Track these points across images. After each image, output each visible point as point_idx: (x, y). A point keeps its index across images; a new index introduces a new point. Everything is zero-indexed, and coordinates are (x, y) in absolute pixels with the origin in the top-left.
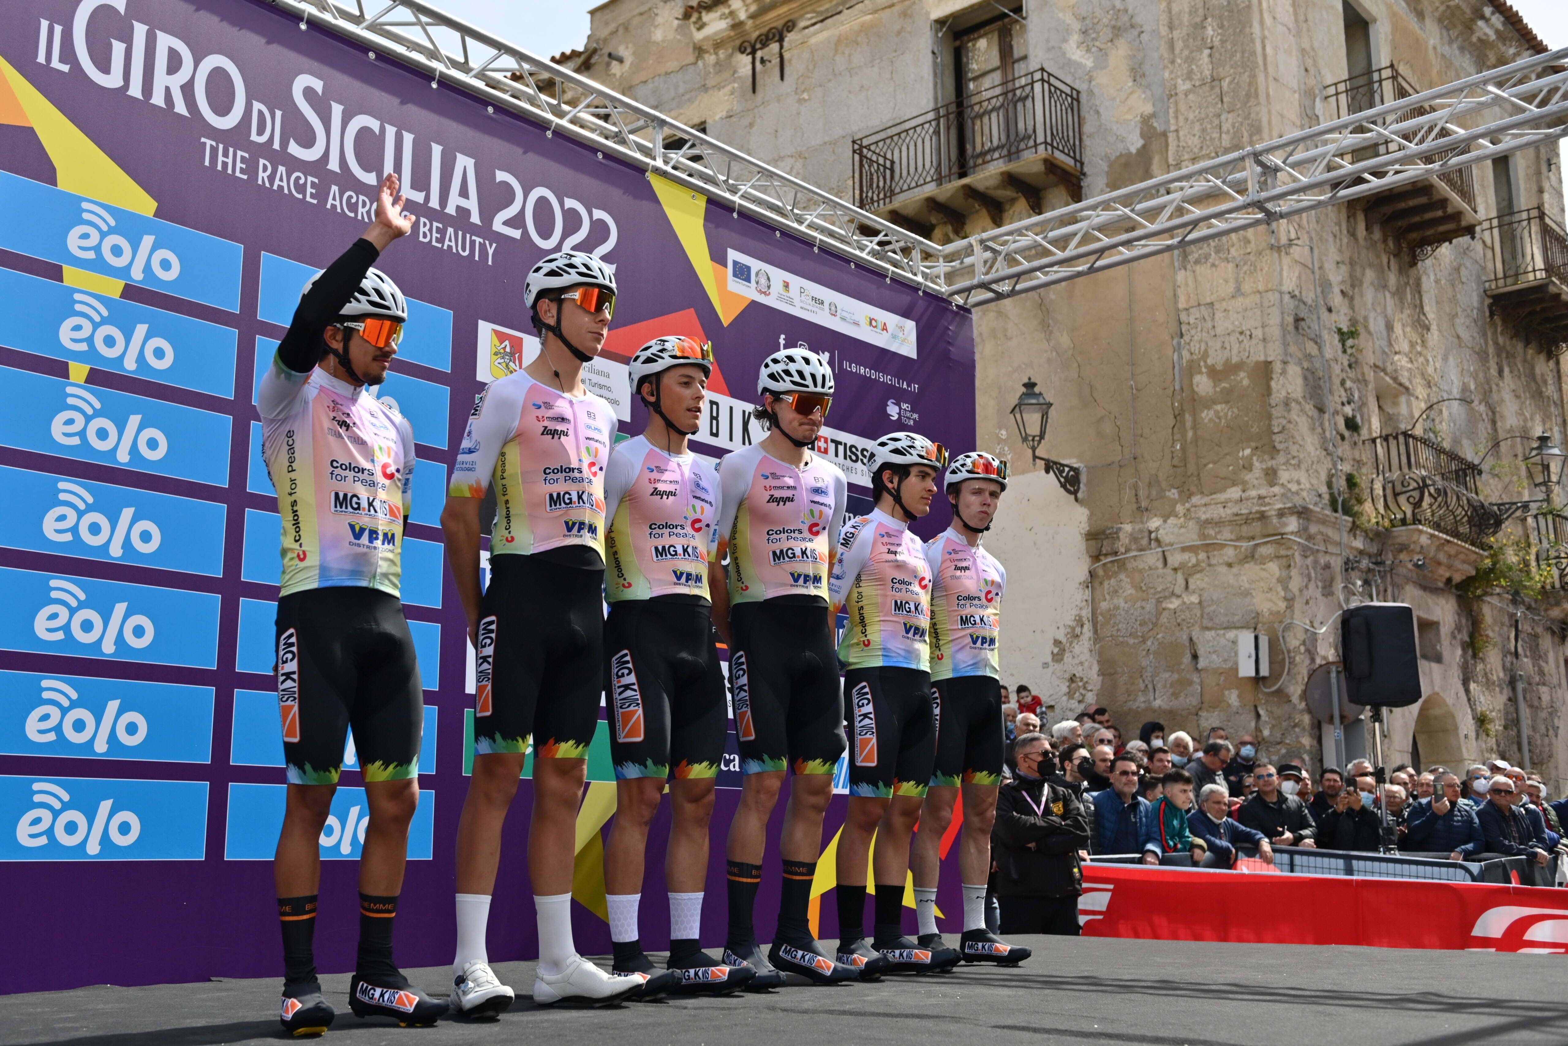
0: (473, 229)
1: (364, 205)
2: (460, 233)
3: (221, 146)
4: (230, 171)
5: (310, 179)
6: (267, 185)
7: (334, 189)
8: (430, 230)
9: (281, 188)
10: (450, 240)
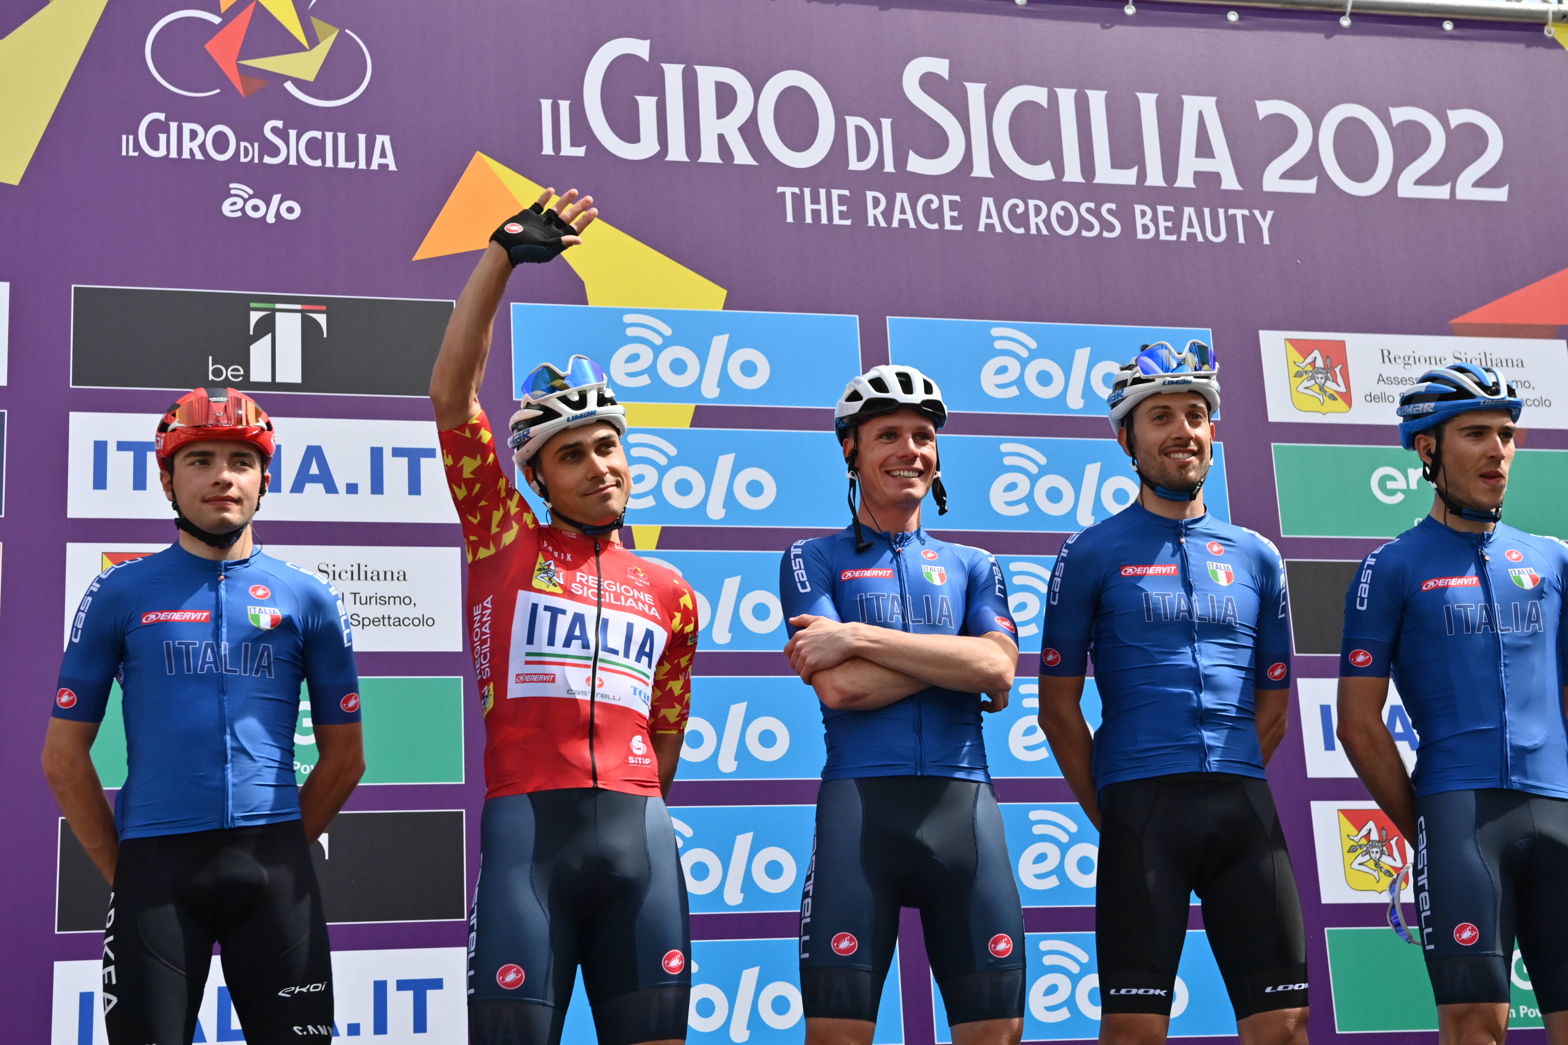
0: (1230, 199)
1: (1038, 211)
2: (1207, 211)
3: (807, 191)
4: (824, 220)
5: (946, 198)
6: (883, 224)
7: (988, 202)
8: (1155, 220)
9: (904, 223)
10: (1190, 225)
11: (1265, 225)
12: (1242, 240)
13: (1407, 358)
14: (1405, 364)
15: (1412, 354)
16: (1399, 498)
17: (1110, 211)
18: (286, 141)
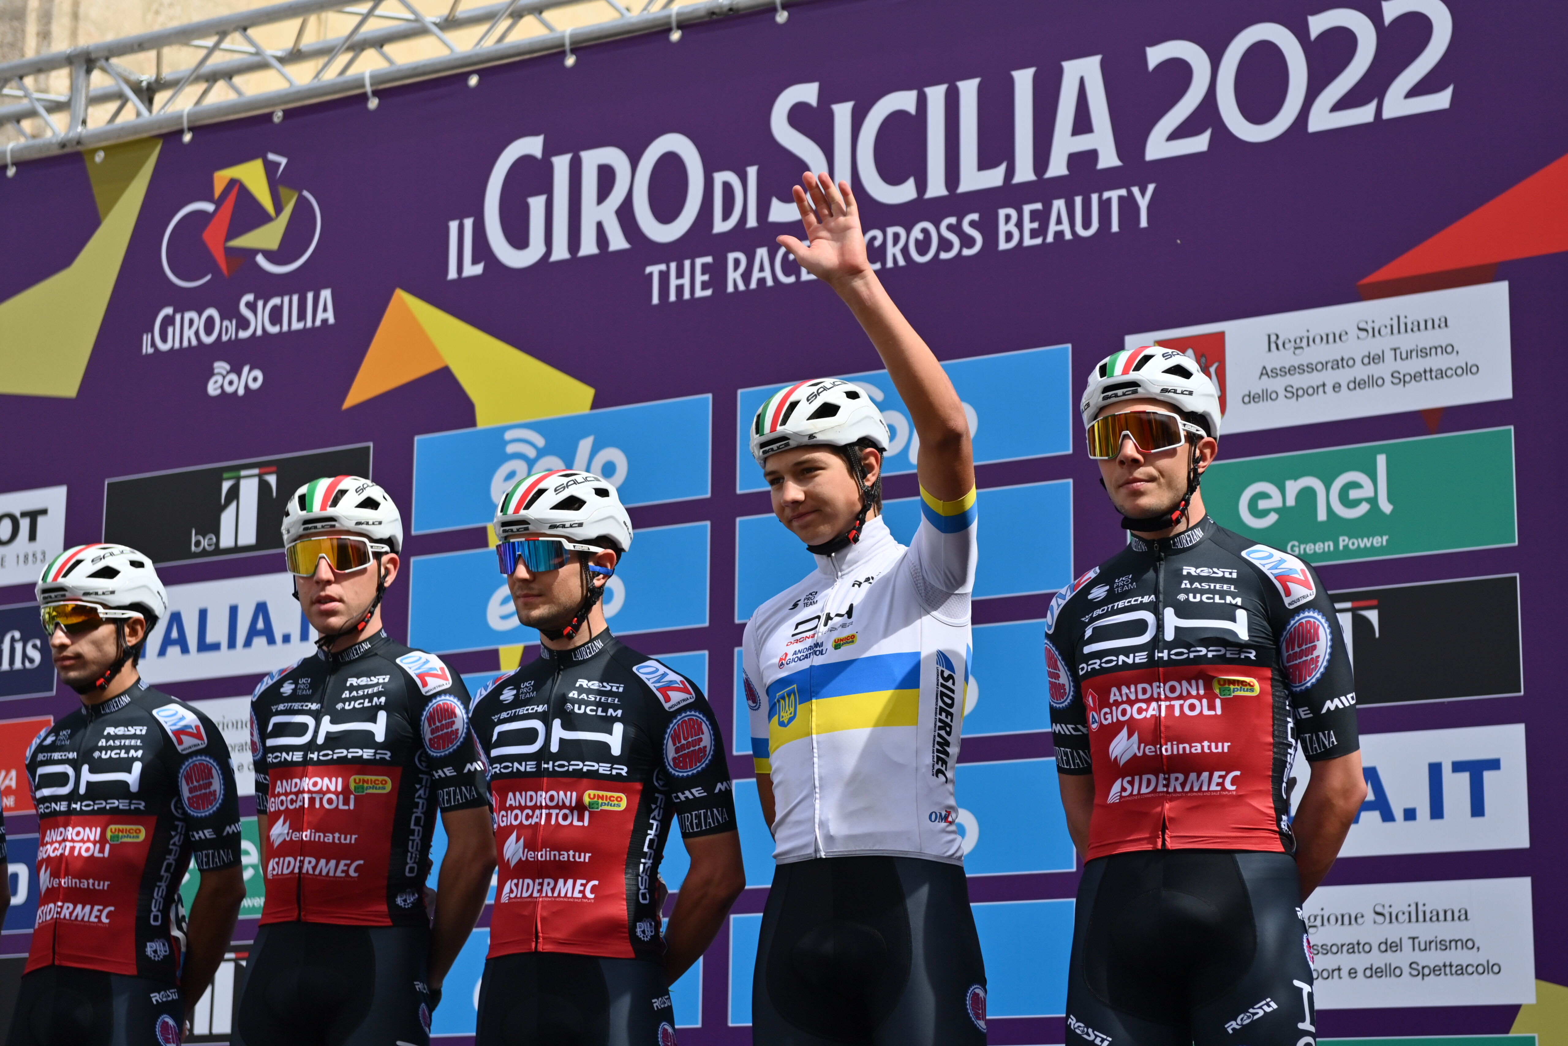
0: (1111, 178)
1: (896, 239)
2: (1078, 200)
3: (673, 266)
4: (687, 295)
10: (1059, 222)
11: (1143, 203)
12: (1115, 228)
13: (1298, 341)
14: (1296, 348)
15: (1305, 334)
16: (1273, 518)
17: (972, 224)
18: (255, 311)
